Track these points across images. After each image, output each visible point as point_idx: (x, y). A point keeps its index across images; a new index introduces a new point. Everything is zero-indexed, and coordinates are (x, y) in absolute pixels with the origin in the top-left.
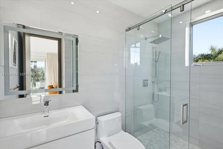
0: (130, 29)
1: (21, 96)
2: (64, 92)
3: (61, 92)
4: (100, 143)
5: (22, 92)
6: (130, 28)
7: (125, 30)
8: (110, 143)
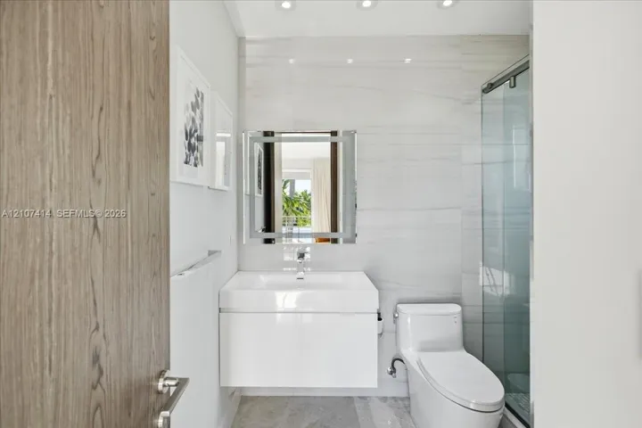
0: (491, 87)
1: (268, 241)
2: (341, 240)
3: (335, 241)
4: (402, 361)
5: (269, 235)
6: (492, 85)
7: (480, 91)
8: (420, 364)
